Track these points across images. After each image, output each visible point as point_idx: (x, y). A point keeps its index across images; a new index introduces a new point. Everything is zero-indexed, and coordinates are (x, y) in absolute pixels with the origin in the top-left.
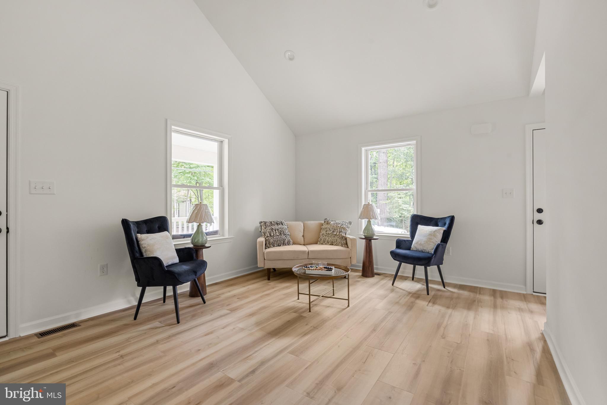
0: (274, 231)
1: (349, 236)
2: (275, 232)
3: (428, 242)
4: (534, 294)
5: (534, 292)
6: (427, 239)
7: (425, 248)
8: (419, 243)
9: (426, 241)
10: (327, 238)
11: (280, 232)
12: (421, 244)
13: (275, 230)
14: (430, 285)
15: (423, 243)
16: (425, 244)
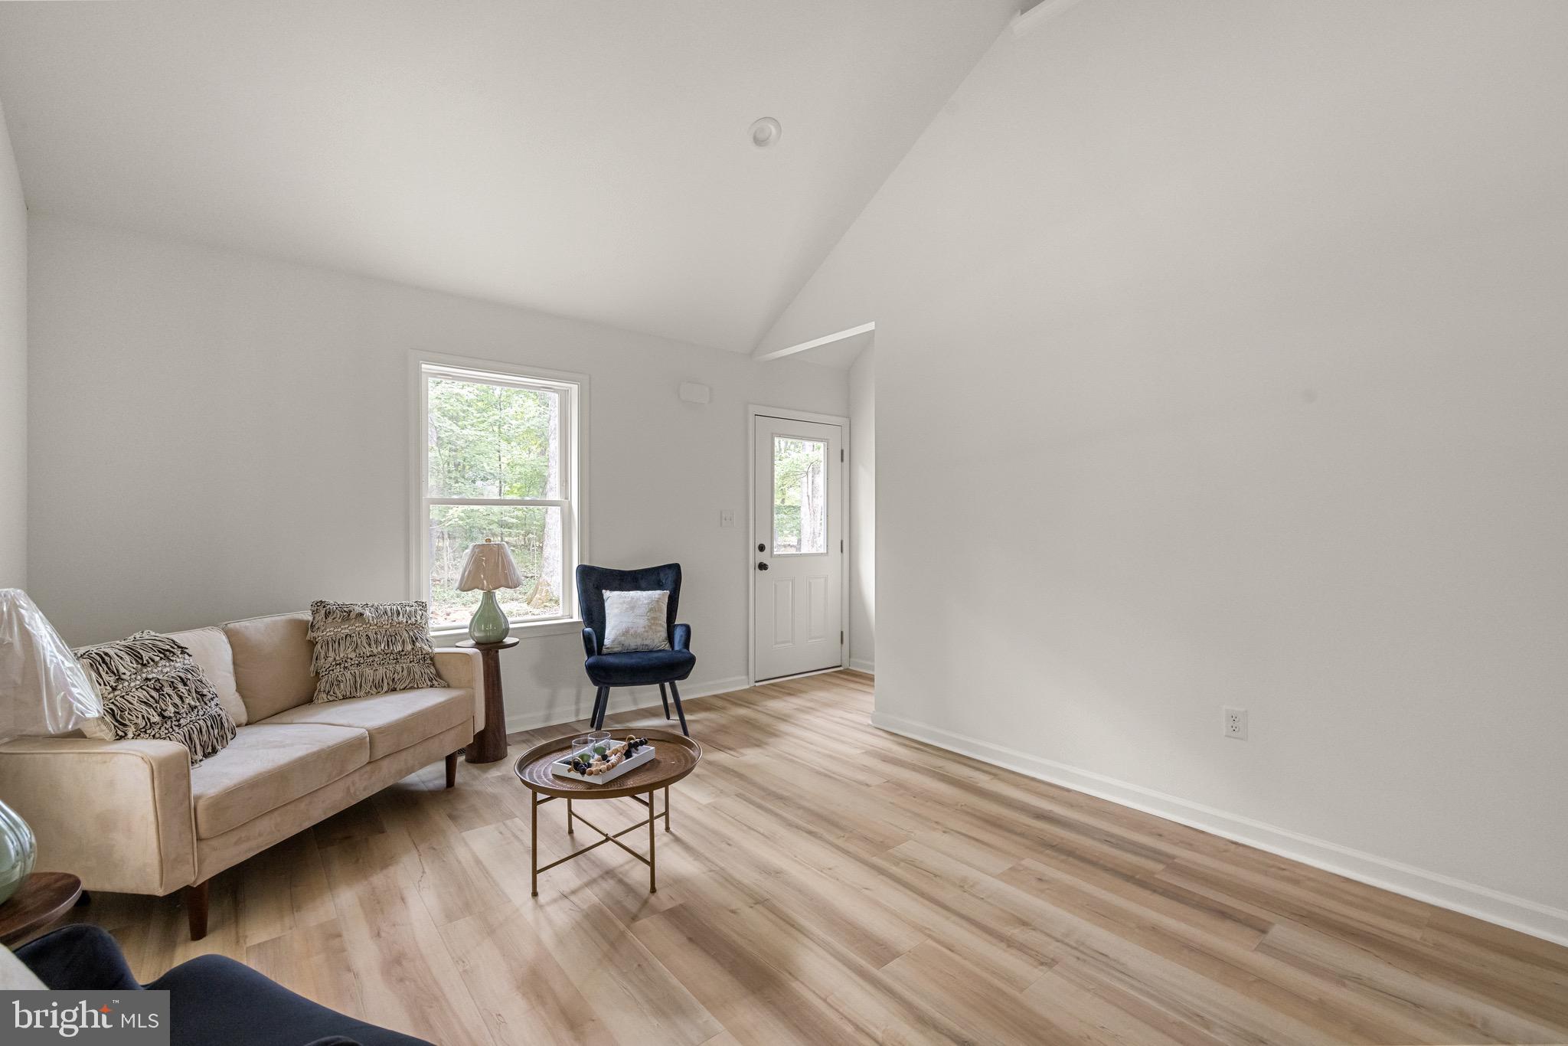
0: (167, 690)
1: (437, 650)
2: (175, 697)
3: (653, 627)
4: (757, 684)
5: (756, 682)
6: (648, 619)
7: (646, 642)
8: (632, 631)
9: (648, 626)
10: (368, 671)
11: (196, 691)
12: (636, 635)
13: (172, 685)
14: (687, 717)
15: (641, 630)
16: (647, 632)
